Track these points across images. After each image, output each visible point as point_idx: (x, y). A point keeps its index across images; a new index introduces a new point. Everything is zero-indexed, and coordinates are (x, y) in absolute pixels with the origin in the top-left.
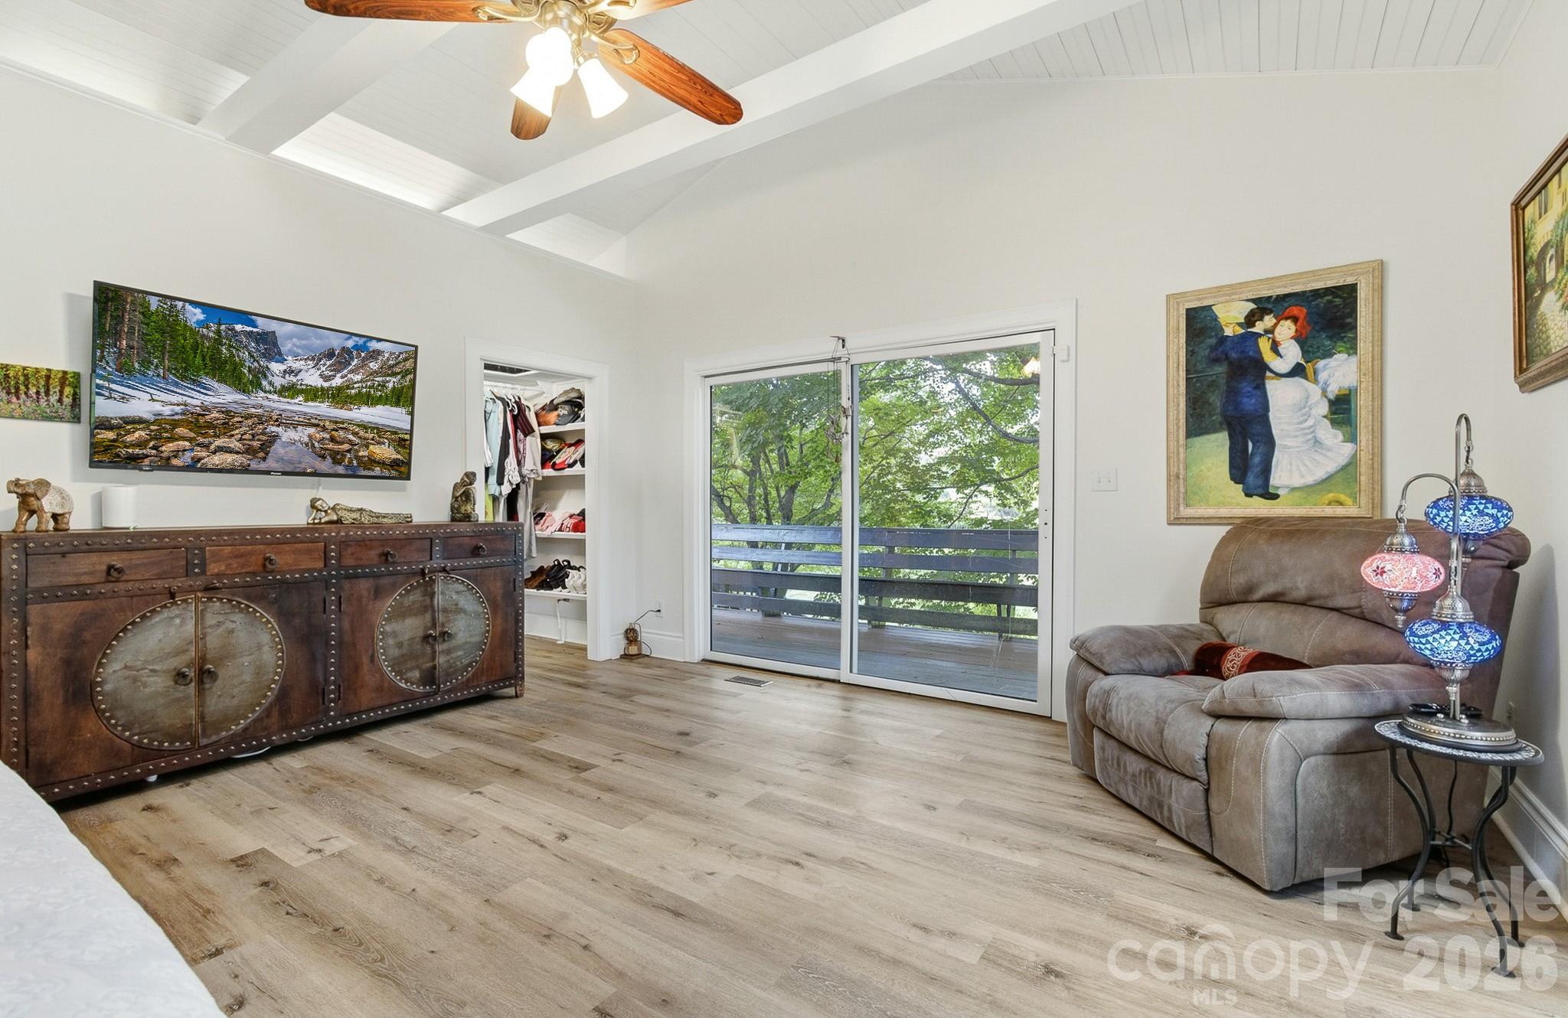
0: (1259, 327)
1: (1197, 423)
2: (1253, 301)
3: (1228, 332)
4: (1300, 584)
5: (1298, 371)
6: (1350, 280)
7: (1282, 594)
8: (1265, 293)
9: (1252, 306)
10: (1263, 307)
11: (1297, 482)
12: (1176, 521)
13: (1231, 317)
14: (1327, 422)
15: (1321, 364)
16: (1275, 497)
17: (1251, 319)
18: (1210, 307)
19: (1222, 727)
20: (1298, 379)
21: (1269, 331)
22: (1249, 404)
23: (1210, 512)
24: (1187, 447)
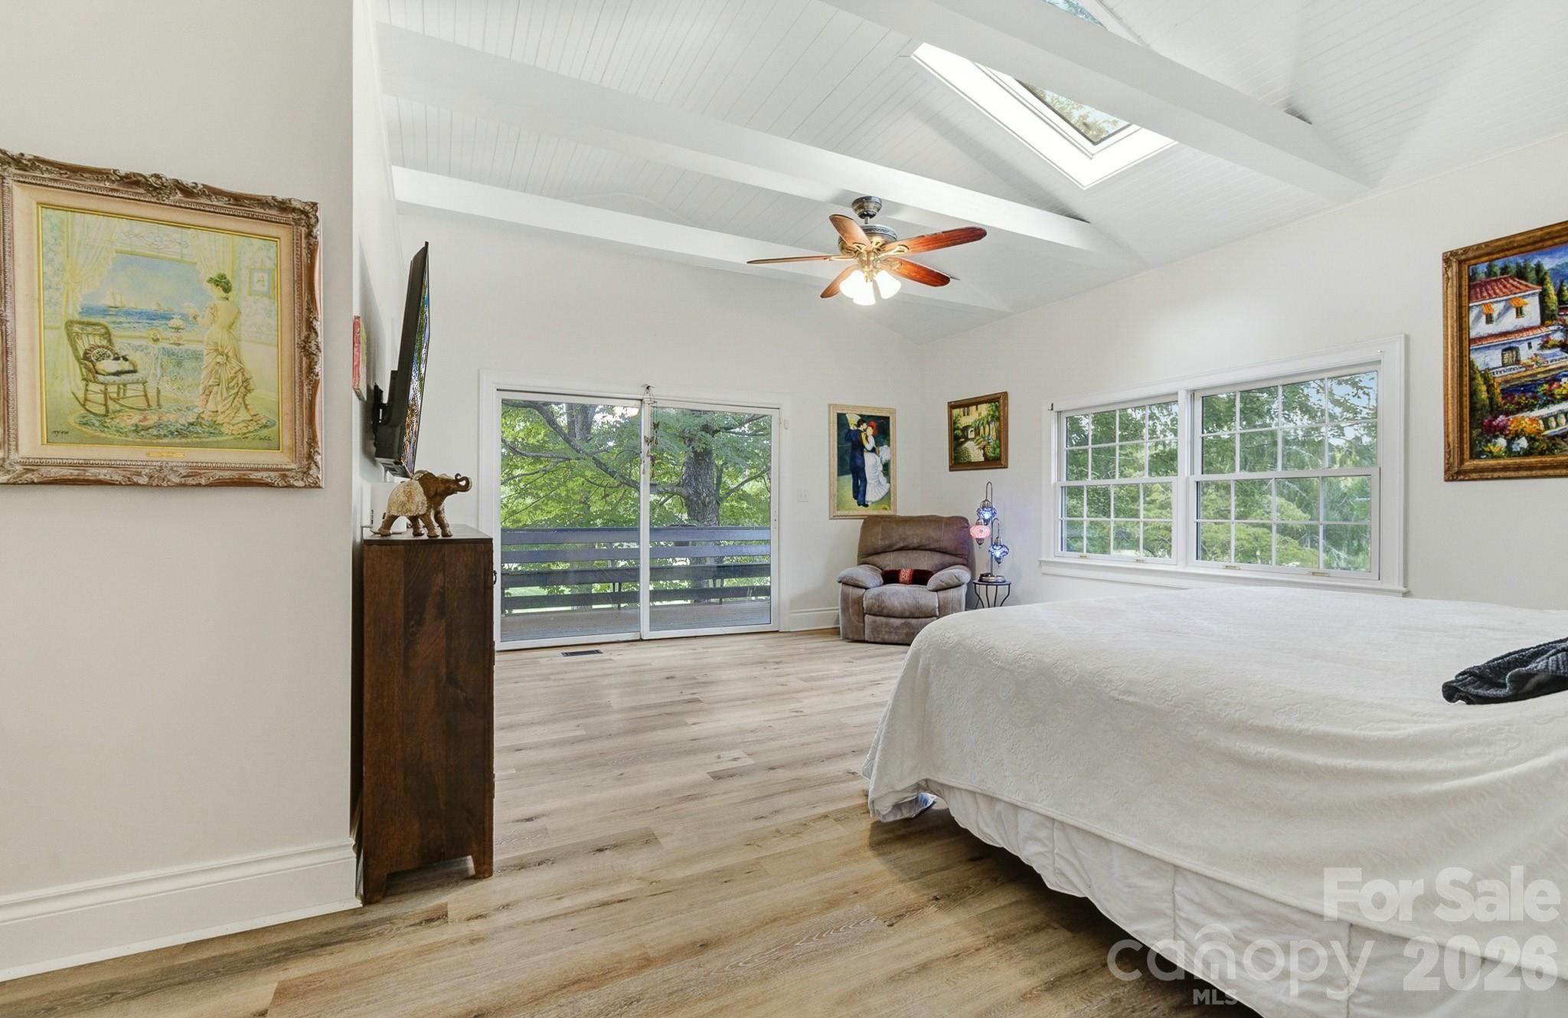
0: (861, 428)
1: (841, 472)
2: (860, 415)
3: (852, 428)
4: (916, 541)
5: (873, 450)
6: (888, 415)
7: (906, 546)
8: (864, 413)
9: (859, 418)
10: (864, 419)
11: (874, 500)
12: (835, 517)
13: (853, 420)
14: (882, 474)
15: (880, 448)
16: (867, 506)
17: (859, 424)
18: (845, 414)
19: (942, 594)
20: (873, 454)
21: (865, 430)
22: (859, 462)
23: (846, 513)
24: (838, 480)
